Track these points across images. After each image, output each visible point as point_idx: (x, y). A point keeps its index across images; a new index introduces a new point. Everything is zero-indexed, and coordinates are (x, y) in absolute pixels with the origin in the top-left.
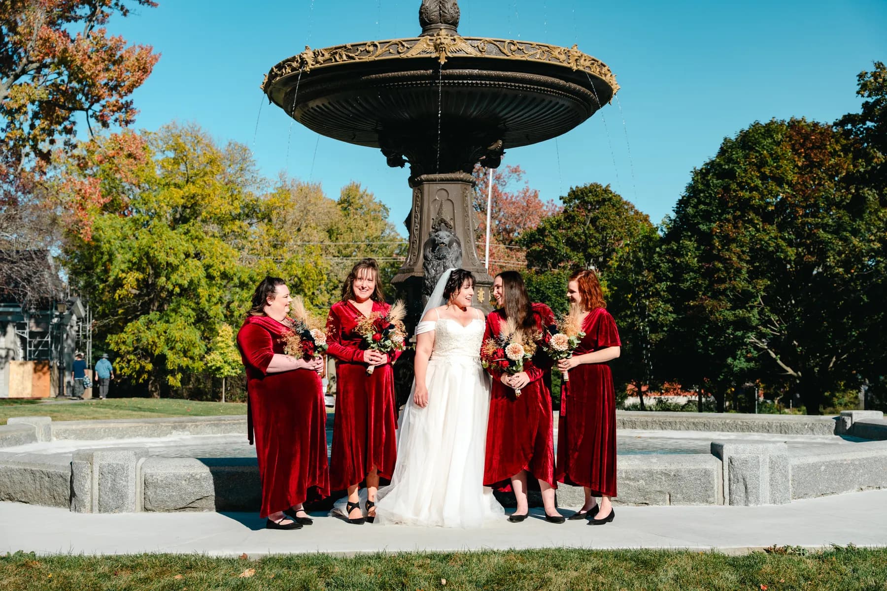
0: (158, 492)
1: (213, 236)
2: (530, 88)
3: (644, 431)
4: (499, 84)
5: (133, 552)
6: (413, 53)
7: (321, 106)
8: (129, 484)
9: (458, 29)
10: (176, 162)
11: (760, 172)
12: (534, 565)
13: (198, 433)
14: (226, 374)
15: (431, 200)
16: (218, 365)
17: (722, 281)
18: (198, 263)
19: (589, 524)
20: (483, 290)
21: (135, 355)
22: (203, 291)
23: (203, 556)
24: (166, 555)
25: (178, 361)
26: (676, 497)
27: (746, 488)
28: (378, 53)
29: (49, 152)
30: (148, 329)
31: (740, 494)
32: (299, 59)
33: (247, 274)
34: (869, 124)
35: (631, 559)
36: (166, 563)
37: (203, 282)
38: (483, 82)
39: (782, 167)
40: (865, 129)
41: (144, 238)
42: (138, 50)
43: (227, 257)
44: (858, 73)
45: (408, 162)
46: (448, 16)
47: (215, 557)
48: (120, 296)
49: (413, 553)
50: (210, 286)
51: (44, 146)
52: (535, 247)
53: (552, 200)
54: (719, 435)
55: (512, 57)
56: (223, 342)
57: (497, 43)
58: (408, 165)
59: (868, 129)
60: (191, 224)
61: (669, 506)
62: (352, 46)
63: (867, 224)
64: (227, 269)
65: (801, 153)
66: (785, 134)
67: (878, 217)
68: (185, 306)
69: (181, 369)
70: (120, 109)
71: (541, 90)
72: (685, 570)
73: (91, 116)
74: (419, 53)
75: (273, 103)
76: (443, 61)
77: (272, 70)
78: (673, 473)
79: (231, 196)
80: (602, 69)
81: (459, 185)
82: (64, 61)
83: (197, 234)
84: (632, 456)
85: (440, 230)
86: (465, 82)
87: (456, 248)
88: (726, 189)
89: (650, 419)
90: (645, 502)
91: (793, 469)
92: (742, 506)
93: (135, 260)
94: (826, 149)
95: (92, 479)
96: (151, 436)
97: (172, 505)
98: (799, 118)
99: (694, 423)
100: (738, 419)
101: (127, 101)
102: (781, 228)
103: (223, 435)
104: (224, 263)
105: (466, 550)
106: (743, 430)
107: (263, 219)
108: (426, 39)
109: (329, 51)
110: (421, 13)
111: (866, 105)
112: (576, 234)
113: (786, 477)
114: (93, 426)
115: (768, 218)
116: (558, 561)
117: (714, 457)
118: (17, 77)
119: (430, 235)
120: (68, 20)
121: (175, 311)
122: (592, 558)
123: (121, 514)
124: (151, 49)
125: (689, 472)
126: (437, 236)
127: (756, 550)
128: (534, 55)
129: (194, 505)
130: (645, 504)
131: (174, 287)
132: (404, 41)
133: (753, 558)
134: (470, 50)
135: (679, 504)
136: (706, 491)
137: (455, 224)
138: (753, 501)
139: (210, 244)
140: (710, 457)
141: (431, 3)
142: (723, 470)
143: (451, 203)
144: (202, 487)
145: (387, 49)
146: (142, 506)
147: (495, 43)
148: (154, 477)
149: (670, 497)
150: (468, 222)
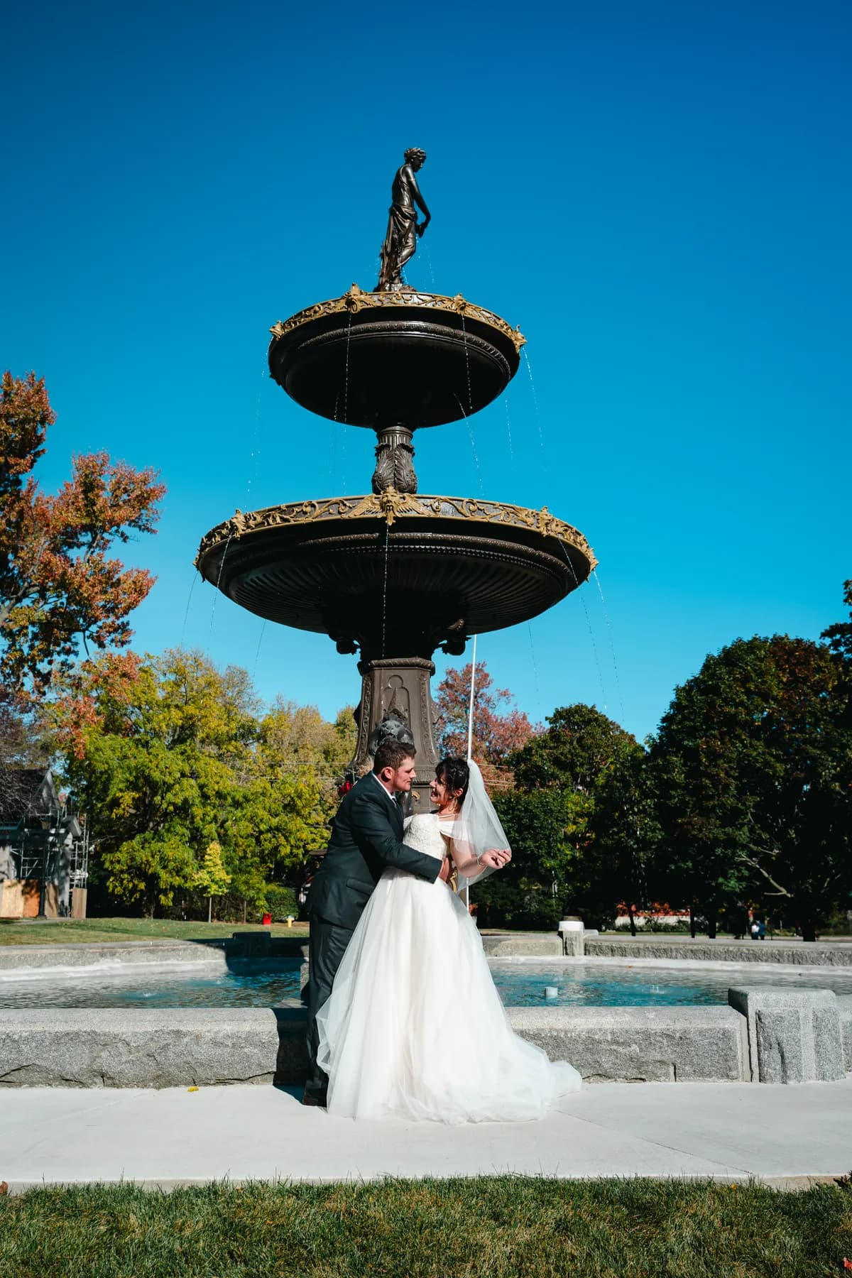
1: (210, 756)
2: (494, 556)
3: (636, 959)
4: (456, 550)
6: (356, 513)
7: (256, 579)
10: (177, 684)
11: (744, 688)
14: (212, 893)
15: (383, 688)
16: (205, 884)
17: (711, 798)
18: (193, 782)
21: (129, 874)
22: (198, 811)
25: (170, 880)
26: (683, 1070)
27: (782, 1057)
29: (49, 673)
30: (143, 848)
31: (773, 1067)
32: (229, 525)
33: (241, 794)
35: (621, 1200)
37: (197, 801)
38: (438, 547)
39: (767, 682)
41: (142, 757)
42: (135, 574)
43: (221, 777)
44: (844, 582)
45: (360, 647)
46: (404, 484)
48: (116, 815)
50: (204, 805)
51: (43, 667)
52: (523, 767)
55: (471, 518)
56: (210, 860)
57: (454, 503)
58: (358, 650)
60: (188, 744)
61: (673, 1083)
62: (287, 507)
64: (221, 788)
65: (786, 669)
66: (769, 650)
68: (181, 825)
69: (172, 887)
70: (116, 630)
71: (506, 558)
73: (88, 637)
74: (364, 513)
76: (390, 522)
77: (203, 541)
78: (678, 1035)
79: (228, 717)
80: (577, 537)
81: (416, 671)
82: (63, 584)
83: (194, 753)
84: (621, 1008)
85: (388, 720)
86: (417, 547)
88: (712, 705)
89: (641, 946)
90: (639, 1076)
91: (845, 1027)
92: (777, 1085)
93: (131, 779)
94: (811, 665)
98: (782, 635)
101: (123, 623)
102: (768, 745)
104: (218, 783)
107: (259, 739)
108: (372, 497)
109: (261, 514)
110: (373, 481)
113: (837, 1041)
115: (755, 734)
117: (735, 1011)
118: (19, 600)
120: (71, 546)
121: (168, 831)
122: (556, 1199)
124: (148, 572)
125: (701, 1033)
126: (383, 726)
127: (822, 1182)
128: (497, 517)
129: (9, 1078)
130: (641, 1079)
131: (168, 806)
132: (346, 500)
133: (821, 1199)
134: (422, 509)
135: (689, 1080)
136: (726, 1061)
137: (409, 715)
138: (794, 1076)
139: (206, 764)
140: (728, 1010)
141: (385, 469)
142: (748, 1029)
143: (405, 691)
144: (20, 1051)
145: (327, 509)
147: (451, 502)
149: (675, 1069)
150: (425, 713)
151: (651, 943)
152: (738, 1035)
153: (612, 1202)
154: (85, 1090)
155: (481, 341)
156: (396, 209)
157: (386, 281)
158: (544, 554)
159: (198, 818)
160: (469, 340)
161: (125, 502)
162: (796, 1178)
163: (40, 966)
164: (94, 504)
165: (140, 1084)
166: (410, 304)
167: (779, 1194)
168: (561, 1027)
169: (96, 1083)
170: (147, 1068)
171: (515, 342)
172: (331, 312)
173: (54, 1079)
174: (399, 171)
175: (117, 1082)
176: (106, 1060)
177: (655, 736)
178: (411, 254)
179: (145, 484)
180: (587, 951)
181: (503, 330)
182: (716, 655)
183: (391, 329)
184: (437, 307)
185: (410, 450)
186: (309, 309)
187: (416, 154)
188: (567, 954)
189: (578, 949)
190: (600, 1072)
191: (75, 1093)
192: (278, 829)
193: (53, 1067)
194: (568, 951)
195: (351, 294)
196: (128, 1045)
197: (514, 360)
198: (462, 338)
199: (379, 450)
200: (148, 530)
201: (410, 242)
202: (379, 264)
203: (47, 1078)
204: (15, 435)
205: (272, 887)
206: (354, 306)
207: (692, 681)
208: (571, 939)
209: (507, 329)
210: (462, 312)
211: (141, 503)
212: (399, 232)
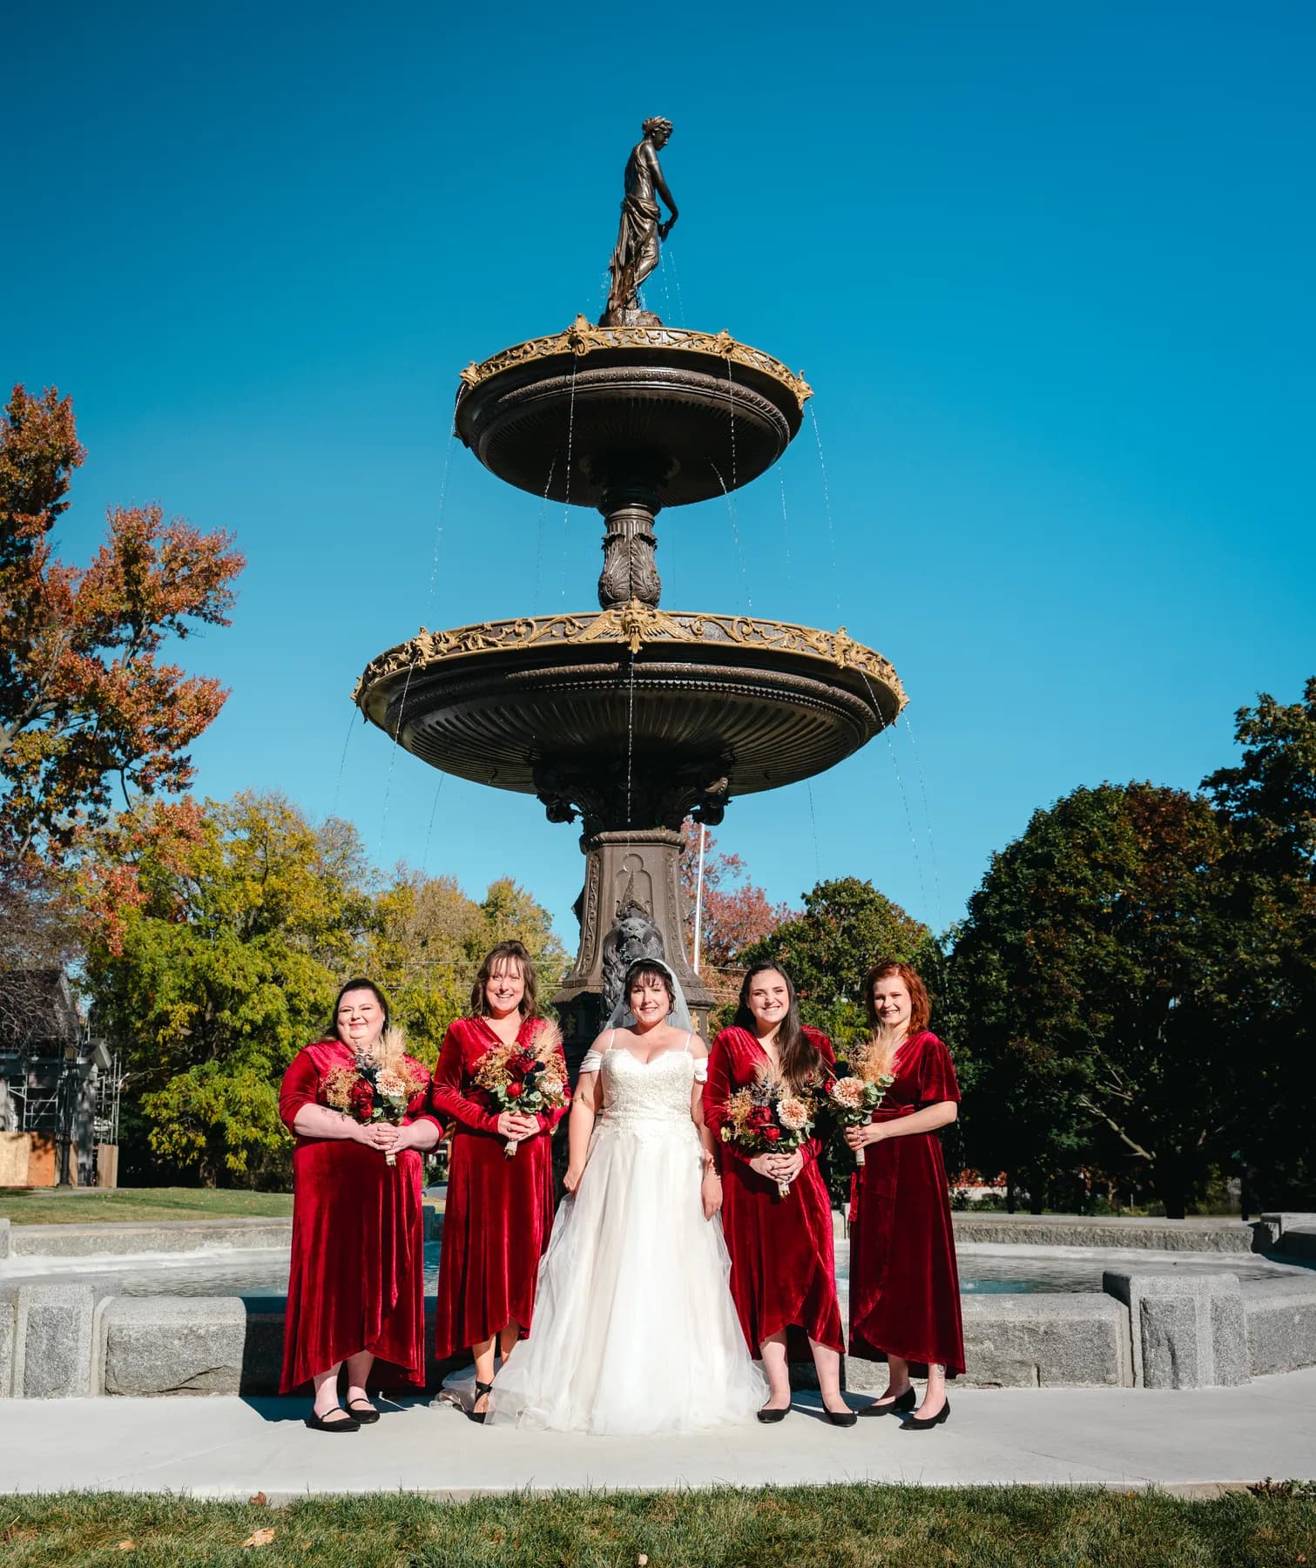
0: (130, 1359)
1: (301, 952)
2: (772, 694)
4: (723, 687)
6: (589, 636)
7: (444, 722)
8: (80, 1344)
10: (251, 844)
11: (1089, 858)
12: (814, 1523)
15: (616, 871)
18: (275, 988)
19: (904, 1427)
21: (182, 1124)
22: (284, 1031)
23: (181, 1498)
24: (111, 1495)
25: (241, 1133)
26: (1049, 1372)
27: (1173, 1356)
30: (202, 1085)
31: (1162, 1369)
32: (409, 648)
34: (1253, 784)
35: (1000, 1509)
36: (108, 1512)
37: (285, 1016)
38: (699, 683)
39: (1121, 851)
40: (1247, 791)
42: (199, 685)
43: (319, 983)
44: (1236, 710)
45: (580, 814)
46: (644, 590)
47: (204, 1501)
48: (164, 1038)
49: (581, 1495)
50: (294, 1023)
51: (62, 820)
53: (785, 904)
55: (744, 644)
57: (722, 623)
58: (579, 819)
59: (1252, 791)
60: (270, 934)
61: (1035, 1389)
62: (493, 626)
63: (1245, 934)
64: (319, 998)
65: (1147, 831)
66: (1123, 804)
67: (1261, 923)
68: (258, 1052)
69: (246, 1144)
70: (170, 767)
71: (789, 697)
72: (1108, 1533)
73: (128, 778)
74: (599, 636)
75: (369, 722)
76: (635, 649)
77: (369, 667)
78: (1042, 1329)
79: (328, 894)
80: (883, 668)
81: (660, 849)
82: (93, 699)
83: (279, 948)
85: (630, 916)
86: (670, 682)
87: (655, 946)
88: (1042, 882)
90: (994, 1380)
91: (1251, 1320)
92: (1166, 1390)
93: (188, 985)
94: (1183, 825)
95: (15, 1334)
97: (153, 1383)
98: (1142, 782)
99: (1025, 1232)
100: (1096, 1225)
101: (180, 757)
102: (1121, 940)
104: (314, 991)
105: (684, 1487)
107: (373, 928)
108: (609, 614)
109: (456, 634)
110: (601, 585)
111: (1248, 757)
113: (1241, 1336)
114: (77, 1234)
115: (1102, 924)
116: (861, 1513)
117: (1113, 1299)
118: (25, 722)
119: (613, 924)
120: (104, 644)
121: (243, 1060)
122: (925, 1507)
123: (62, 1399)
124: (218, 683)
125: (1072, 1326)
126: (623, 925)
127: (1233, 1489)
128: (780, 642)
129: (194, 1384)
130: (996, 1384)
131: (242, 1025)
132: (575, 618)
133: (1233, 1506)
134: (678, 631)
135: (1056, 1385)
137: (651, 908)
138: (1187, 1380)
139: (296, 963)
140: (1106, 1298)
141: (618, 569)
142: (1130, 1322)
143: (645, 876)
144: (208, 1350)
145: (548, 630)
146: (101, 1385)
147: (718, 621)
148: (125, 1332)
149: (1038, 1371)
150: (673, 906)
152: (1117, 1328)
153: (990, 1510)
155: (753, 394)
156: (630, 203)
157: (619, 306)
159: (285, 1042)
160: (736, 394)
161: (184, 579)
162: (1204, 1485)
163: (122, 1253)
164: (139, 582)
166: (657, 344)
167: (1183, 1503)
171: (798, 395)
172: (548, 354)
174: (634, 150)
178: (653, 267)
179: (214, 553)
181: (782, 379)
182: (1048, 810)
183: (631, 378)
184: (694, 349)
185: (651, 541)
186: (517, 348)
187: (659, 126)
195: (577, 329)
197: (795, 417)
199: (608, 543)
200: (216, 619)
201: (652, 251)
202: (608, 283)
204: (25, 480)
206: (581, 346)
207: (1014, 846)
209: (788, 377)
210: (728, 356)
211: (208, 580)
212: (635, 236)
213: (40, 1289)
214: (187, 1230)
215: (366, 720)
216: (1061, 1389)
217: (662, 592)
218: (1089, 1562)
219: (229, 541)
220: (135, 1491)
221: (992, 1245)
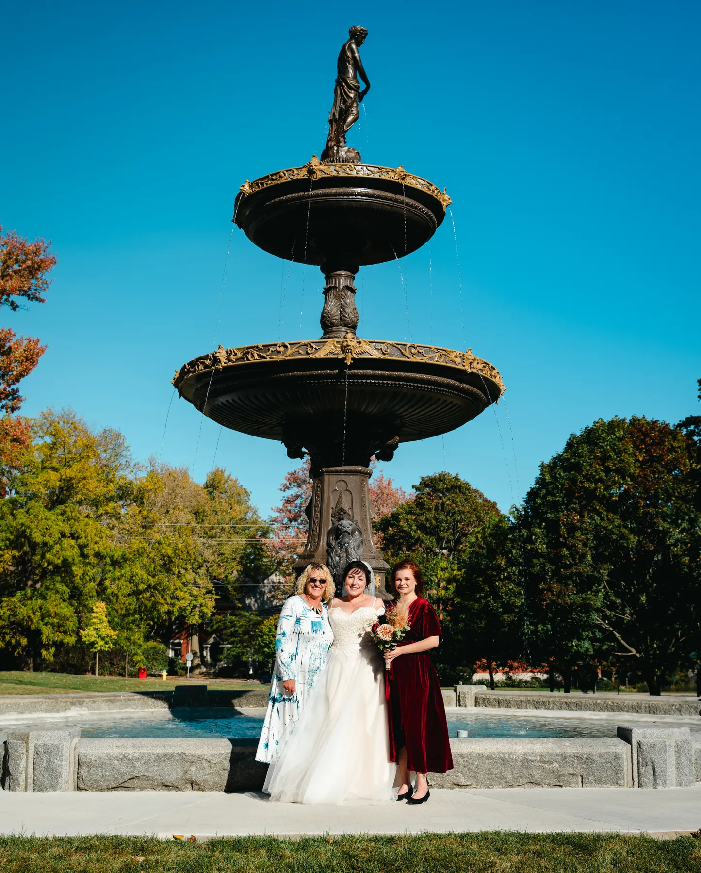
0: (91, 771)
1: (87, 516)
2: (428, 388)
3: (519, 710)
4: (399, 384)
5: (84, 833)
6: (322, 354)
7: (231, 401)
8: (63, 763)
9: (357, 331)
10: (54, 446)
11: (604, 466)
13: (95, 709)
14: (99, 648)
15: (331, 491)
16: (92, 640)
17: (570, 566)
20: (379, 576)
21: (12, 629)
22: (77, 570)
23: (152, 838)
24: (116, 837)
25: (51, 636)
26: (588, 779)
27: (654, 771)
28: (288, 353)
30: (23, 604)
31: (648, 778)
32: (212, 357)
33: (120, 554)
35: (567, 843)
36: (117, 845)
37: (77, 559)
38: (385, 382)
39: (624, 461)
41: (22, 517)
42: (26, 342)
43: (101, 538)
45: (308, 454)
46: (348, 320)
47: (164, 839)
50: (84, 564)
52: (390, 531)
54: (590, 715)
55: (412, 360)
56: (97, 618)
57: (399, 347)
58: (307, 457)
60: (67, 504)
61: (580, 788)
62: (263, 346)
64: (101, 548)
65: (642, 448)
66: (627, 431)
68: (62, 583)
69: (55, 643)
70: (7, 397)
71: (437, 390)
72: (621, 854)
74: (327, 354)
75: (182, 398)
76: (348, 362)
77: (185, 366)
78: (585, 756)
79: (106, 479)
80: (492, 371)
81: (358, 477)
83: (73, 515)
85: (343, 519)
86: (368, 381)
87: (358, 537)
88: (573, 481)
89: (524, 699)
90: (558, 784)
91: (696, 752)
92: (650, 789)
93: (12, 538)
94: (664, 445)
95: (27, 757)
96: (51, 711)
97: (104, 784)
98: (640, 417)
99: (566, 703)
100: (609, 699)
101: (13, 390)
102: (623, 518)
103: (118, 711)
104: (97, 544)
106: (613, 710)
107: (136, 501)
108: (334, 341)
109: (241, 351)
110: (323, 317)
112: (427, 520)
113: (690, 760)
115: (611, 507)
116: (499, 844)
117: (623, 741)
121: (48, 588)
122: (530, 842)
123: (55, 793)
124: (38, 341)
125: (601, 755)
126: (341, 525)
127: (684, 835)
128: (433, 358)
129: (126, 785)
130: (559, 786)
131: (48, 565)
132: (313, 343)
133: (683, 842)
134: (373, 352)
135: (592, 786)
136: (617, 773)
137: (353, 513)
138: (661, 784)
139: (85, 525)
140: (619, 740)
141: (333, 307)
142: (632, 753)
143: (349, 493)
144: (134, 767)
145: (297, 350)
146: (75, 785)
147: (397, 346)
148: (88, 757)
149: (582, 779)
150: (365, 511)
151: (532, 696)
152: (625, 756)
153: (562, 844)
154: (179, 793)
155: (417, 204)
156: (341, 80)
157: (335, 145)
158: (466, 386)
159: (78, 577)
160: (407, 204)
161: (15, 272)
162: (668, 833)
165: (218, 789)
166: (361, 174)
167: (658, 841)
168: (506, 751)
169: (187, 788)
170: (223, 778)
171: (443, 203)
172: (295, 178)
173: (158, 785)
174: (344, 46)
175: (203, 787)
176: (194, 772)
177: (521, 508)
178: (355, 120)
179: (37, 255)
180: (477, 703)
181: (434, 195)
183: (344, 194)
184: (383, 177)
185: (353, 291)
186: (275, 174)
187: (359, 31)
188: (460, 705)
189: (470, 701)
190: (532, 781)
191: (173, 794)
192: (155, 588)
193: (157, 777)
194: (461, 703)
195: (313, 164)
196: (209, 762)
197: (440, 215)
198: (402, 202)
199: (326, 292)
200: (37, 299)
201: (354, 109)
203: (152, 784)
205: (151, 643)
206: (315, 175)
207: (556, 458)
208: (464, 693)
209: (437, 193)
210: (403, 182)
211: (30, 273)
212: (345, 102)
213: (40, 733)
214: (60, 699)
215: (180, 397)
216: (594, 788)
217: (359, 321)
218: (612, 867)
219: (46, 247)
220: (128, 835)
221: (546, 711)
